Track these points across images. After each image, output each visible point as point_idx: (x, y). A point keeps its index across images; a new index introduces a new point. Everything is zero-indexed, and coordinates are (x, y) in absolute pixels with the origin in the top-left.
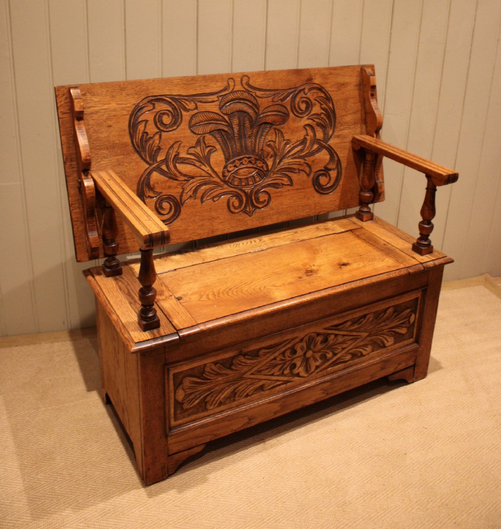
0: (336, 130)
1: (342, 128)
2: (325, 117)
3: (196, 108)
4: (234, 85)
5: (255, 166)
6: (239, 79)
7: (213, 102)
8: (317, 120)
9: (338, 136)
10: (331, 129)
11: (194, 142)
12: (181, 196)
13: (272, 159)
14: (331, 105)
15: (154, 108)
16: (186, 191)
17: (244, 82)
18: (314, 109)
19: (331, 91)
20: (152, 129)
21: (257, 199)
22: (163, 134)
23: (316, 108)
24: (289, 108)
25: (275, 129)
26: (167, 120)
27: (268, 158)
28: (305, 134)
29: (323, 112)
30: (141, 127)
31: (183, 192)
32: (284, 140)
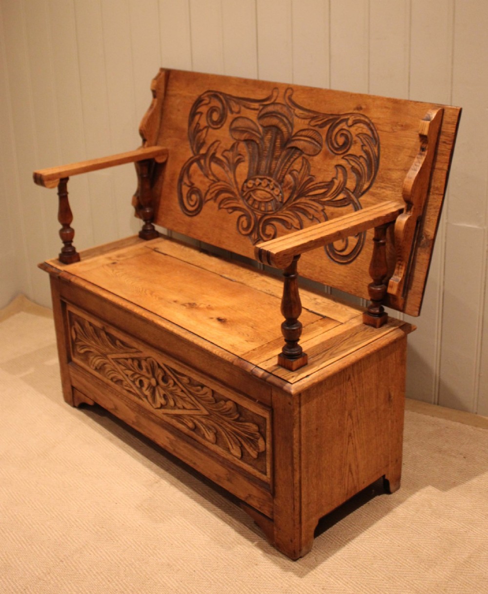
0: (374, 184)
1: (383, 184)
2: (364, 163)
3: (239, 112)
4: (277, 97)
5: (272, 192)
6: (284, 91)
7: (254, 109)
8: (353, 164)
9: (373, 195)
10: (368, 181)
11: (229, 146)
12: (206, 194)
13: (291, 191)
14: (376, 150)
15: (209, 103)
16: (211, 191)
17: (288, 94)
18: (352, 148)
19: (381, 131)
20: (203, 122)
21: (264, 230)
22: (210, 130)
23: (356, 147)
24: (324, 137)
25: (304, 158)
26: (215, 117)
27: (287, 188)
28: (334, 176)
29: (364, 155)
30: (197, 117)
31: (208, 191)
32: (309, 175)
